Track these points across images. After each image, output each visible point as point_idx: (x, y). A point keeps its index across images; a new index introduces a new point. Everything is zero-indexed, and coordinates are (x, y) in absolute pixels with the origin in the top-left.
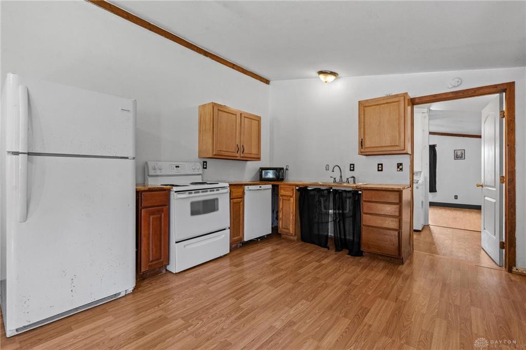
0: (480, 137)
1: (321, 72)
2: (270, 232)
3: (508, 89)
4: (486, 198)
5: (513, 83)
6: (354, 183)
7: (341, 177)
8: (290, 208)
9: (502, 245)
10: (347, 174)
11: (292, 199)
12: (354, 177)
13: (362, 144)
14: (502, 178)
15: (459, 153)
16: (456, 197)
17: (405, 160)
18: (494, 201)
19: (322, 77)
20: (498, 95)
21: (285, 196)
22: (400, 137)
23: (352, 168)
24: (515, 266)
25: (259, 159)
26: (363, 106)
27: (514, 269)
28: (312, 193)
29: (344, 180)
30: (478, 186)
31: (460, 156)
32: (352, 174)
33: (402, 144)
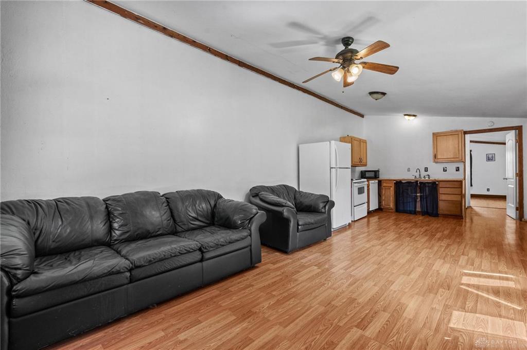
0: (504, 144)
1: (405, 115)
2: (377, 208)
3: (519, 129)
4: (509, 186)
5: (522, 126)
6: (429, 178)
7: (420, 175)
8: (390, 194)
9: (517, 209)
10: (423, 173)
11: (392, 188)
12: (428, 175)
13: (435, 156)
14: (516, 174)
15: (490, 156)
16: (488, 190)
17: (461, 166)
18: (513, 186)
19: (406, 117)
20: (514, 131)
21: (387, 186)
22: (459, 153)
23: (426, 169)
24: (523, 217)
25: (366, 165)
26: (436, 136)
27: (523, 220)
28: (405, 184)
29: (422, 176)
30: (504, 179)
31: (490, 158)
32: (427, 173)
33: (460, 157)
